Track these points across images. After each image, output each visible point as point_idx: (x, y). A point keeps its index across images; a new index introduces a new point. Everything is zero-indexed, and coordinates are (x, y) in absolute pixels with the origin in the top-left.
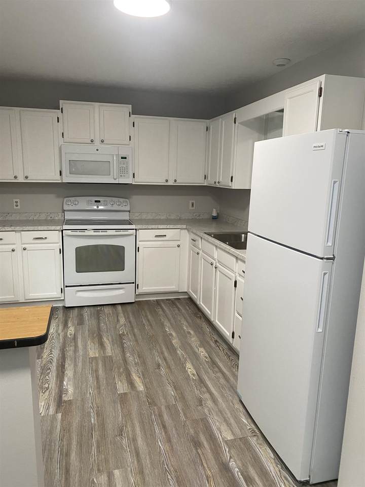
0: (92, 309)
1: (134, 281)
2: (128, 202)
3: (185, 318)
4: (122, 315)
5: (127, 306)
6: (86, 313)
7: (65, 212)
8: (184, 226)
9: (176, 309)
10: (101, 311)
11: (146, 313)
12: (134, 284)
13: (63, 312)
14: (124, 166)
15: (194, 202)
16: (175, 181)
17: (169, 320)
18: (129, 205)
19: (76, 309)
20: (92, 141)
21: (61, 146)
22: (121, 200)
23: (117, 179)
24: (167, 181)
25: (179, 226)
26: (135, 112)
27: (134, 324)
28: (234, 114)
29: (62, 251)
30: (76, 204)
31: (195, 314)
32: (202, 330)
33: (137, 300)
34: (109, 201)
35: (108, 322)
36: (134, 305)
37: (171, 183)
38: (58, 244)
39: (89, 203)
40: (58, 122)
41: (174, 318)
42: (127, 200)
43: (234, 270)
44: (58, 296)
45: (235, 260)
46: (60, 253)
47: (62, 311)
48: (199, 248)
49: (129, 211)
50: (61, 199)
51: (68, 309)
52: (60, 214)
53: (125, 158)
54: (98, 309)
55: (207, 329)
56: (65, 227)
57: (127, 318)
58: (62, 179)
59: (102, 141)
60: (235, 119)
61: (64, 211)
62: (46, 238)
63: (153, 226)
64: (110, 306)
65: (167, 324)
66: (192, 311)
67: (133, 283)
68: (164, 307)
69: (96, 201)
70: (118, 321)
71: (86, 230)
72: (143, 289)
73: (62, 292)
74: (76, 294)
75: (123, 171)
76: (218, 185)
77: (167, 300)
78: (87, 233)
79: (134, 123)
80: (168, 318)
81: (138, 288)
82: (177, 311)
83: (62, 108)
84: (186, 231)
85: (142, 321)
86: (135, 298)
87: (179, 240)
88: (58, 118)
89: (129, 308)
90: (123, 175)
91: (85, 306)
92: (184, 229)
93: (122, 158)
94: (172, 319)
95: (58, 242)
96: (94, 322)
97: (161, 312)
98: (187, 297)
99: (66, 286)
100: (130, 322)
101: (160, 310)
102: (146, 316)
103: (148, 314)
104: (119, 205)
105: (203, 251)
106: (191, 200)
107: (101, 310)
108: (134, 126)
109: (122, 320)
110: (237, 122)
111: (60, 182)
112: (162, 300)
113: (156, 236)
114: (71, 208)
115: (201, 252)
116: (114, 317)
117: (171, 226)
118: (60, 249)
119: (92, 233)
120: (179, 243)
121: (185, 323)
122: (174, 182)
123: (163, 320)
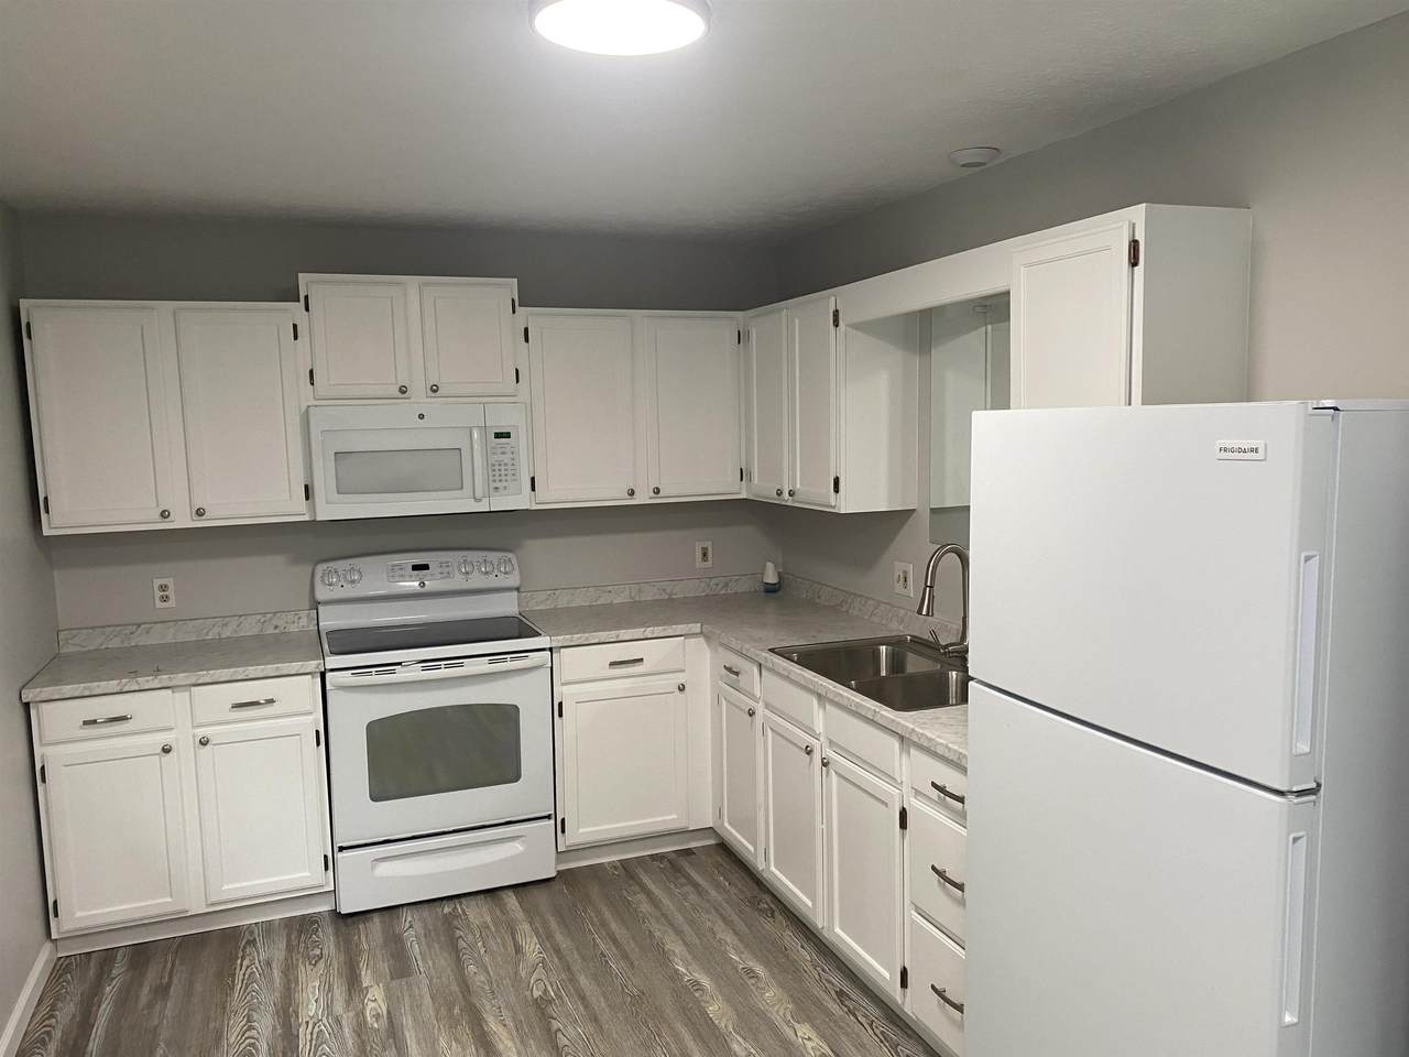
0: (425, 912)
1: (553, 812)
2: (514, 561)
3: (724, 919)
4: (526, 927)
5: (535, 891)
6: (412, 930)
7: (321, 608)
8: (696, 628)
9: (689, 888)
10: (457, 917)
11: (599, 913)
12: (552, 822)
13: (337, 934)
14: (506, 459)
15: (708, 545)
16: (657, 491)
17: (679, 932)
18: (516, 572)
19: (376, 919)
20: (403, 390)
21: (307, 411)
22: (493, 556)
23: (485, 500)
24: (632, 493)
25: (680, 628)
26: (527, 298)
27: (574, 958)
28: (831, 299)
29: (324, 738)
30: (353, 582)
31: (754, 903)
32: (787, 956)
33: (562, 867)
34: (456, 564)
35: (487, 959)
36: (556, 886)
37: (642, 498)
38: (311, 717)
39: (395, 573)
40: (296, 338)
41: (692, 923)
42: (510, 555)
43: (897, 776)
44: (316, 883)
45: (896, 744)
46: (318, 744)
47: (330, 930)
48: (752, 696)
49: (518, 589)
50: (307, 569)
51: (349, 921)
52: (304, 614)
53: (508, 435)
54: (446, 910)
55: (805, 954)
56: (333, 661)
57: (546, 937)
58: (313, 509)
59: (435, 389)
60: (836, 314)
61: (315, 605)
62: (271, 701)
63: (603, 636)
64: (481, 899)
65: (674, 946)
66: (741, 891)
67: (549, 817)
68: (652, 887)
69: (415, 568)
70: (518, 950)
71: (400, 664)
72: (579, 833)
73: (326, 868)
74: (373, 868)
75: (499, 475)
76: (786, 499)
77: (653, 857)
78: (401, 675)
79: (526, 330)
80: (671, 924)
81: (563, 831)
82: (693, 897)
83: (306, 297)
84: (702, 639)
85: (596, 945)
86: (558, 861)
87: (683, 671)
88: (295, 326)
89: (541, 898)
90: (498, 484)
91: (402, 905)
92: (694, 635)
93: (498, 436)
94: (686, 928)
95: (309, 708)
96: (444, 961)
97: (645, 907)
98: (712, 842)
99: (341, 849)
100: (558, 951)
101: (641, 897)
102: (604, 924)
103: (607, 915)
104: (487, 573)
105: (767, 706)
106: (699, 540)
107: (454, 915)
108: (527, 340)
109: (532, 947)
110: (841, 323)
111: (306, 518)
112: (639, 860)
113: (613, 664)
114: (339, 593)
115: (760, 709)
116: (503, 939)
117: (658, 631)
118: (317, 732)
119: (416, 673)
120: (680, 678)
121: (729, 938)
122: (652, 494)
123: (657, 934)
